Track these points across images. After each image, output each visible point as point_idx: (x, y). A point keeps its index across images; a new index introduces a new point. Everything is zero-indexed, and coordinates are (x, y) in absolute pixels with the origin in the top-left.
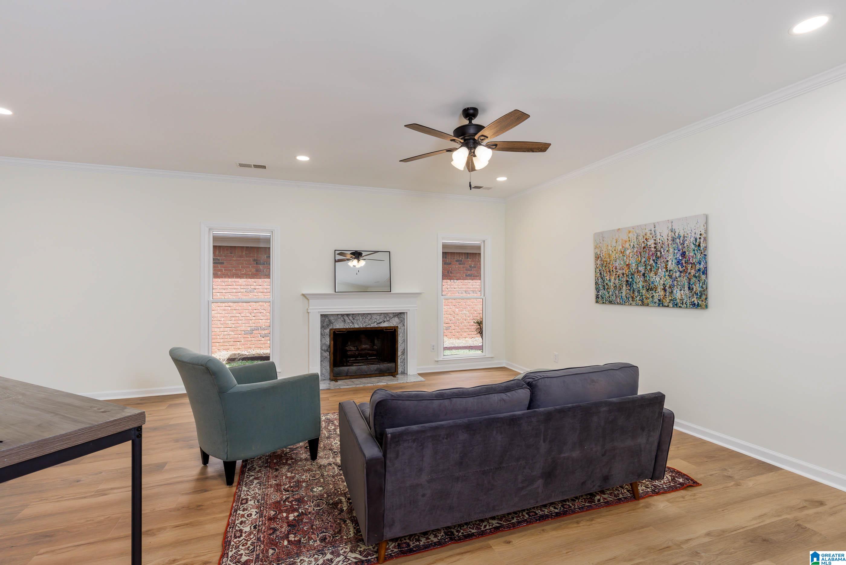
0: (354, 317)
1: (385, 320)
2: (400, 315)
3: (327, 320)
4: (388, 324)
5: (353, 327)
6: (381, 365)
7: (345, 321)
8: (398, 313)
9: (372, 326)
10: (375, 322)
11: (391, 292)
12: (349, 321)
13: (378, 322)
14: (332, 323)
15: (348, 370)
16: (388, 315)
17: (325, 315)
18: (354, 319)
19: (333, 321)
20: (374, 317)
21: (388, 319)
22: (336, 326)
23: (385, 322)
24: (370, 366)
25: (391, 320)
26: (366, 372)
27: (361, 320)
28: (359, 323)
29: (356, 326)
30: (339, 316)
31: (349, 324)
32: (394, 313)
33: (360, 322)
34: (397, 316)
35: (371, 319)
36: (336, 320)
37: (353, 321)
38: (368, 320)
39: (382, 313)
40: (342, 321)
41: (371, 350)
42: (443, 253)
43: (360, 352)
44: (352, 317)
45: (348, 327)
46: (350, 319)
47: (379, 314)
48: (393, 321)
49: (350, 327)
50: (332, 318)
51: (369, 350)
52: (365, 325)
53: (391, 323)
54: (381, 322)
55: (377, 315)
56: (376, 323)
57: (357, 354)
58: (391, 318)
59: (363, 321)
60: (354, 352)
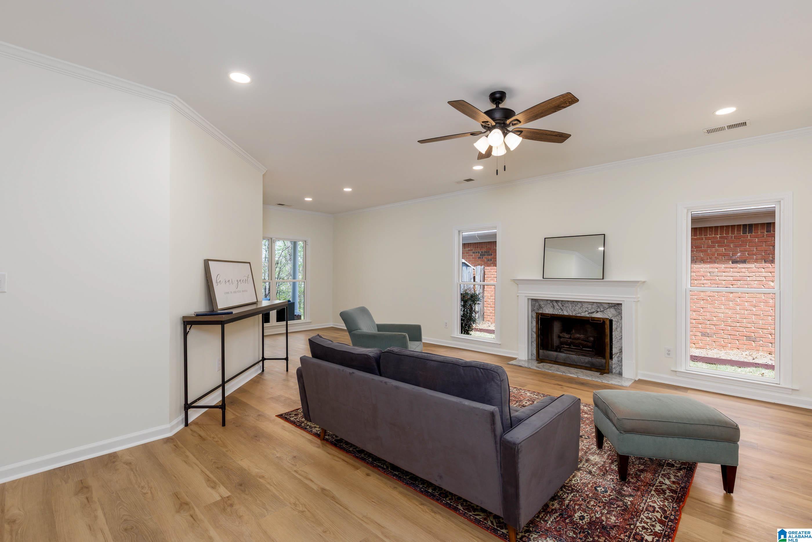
0: (563, 304)
1: (599, 310)
2: (617, 306)
3: (537, 304)
4: (601, 315)
5: (563, 314)
6: (593, 358)
7: (554, 307)
8: (615, 303)
9: (583, 315)
10: (586, 311)
11: (603, 279)
12: (558, 307)
13: (590, 311)
14: (541, 308)
15: (557, 355)
16: (602, 305)
17: (536, 299)
18: (563, 306)
19: (542, 306)
20: (585, 305)
21: (602, 309)
22: (546, 311)
23: (597, 312)
24: (580, 356)
25: (605, 311)
26: (576, 363)
27: (570, 307)
28: (568, 310)
29: (566, 313)
30: (548, 301)
31: (558, 310)
32: (609, 303)
33: (570, 310)
34: (614, 307)
35: (581, 307)
36: (546, 305)
37: (562, 307)
38: (578, 308)
39: (594, 302)
40: (551, 306)
41: (585, 341)
42: (692, 228)
43: (573, 341)
44: (561, 304)
45: (557, 313)
46: (559, 306)
47: (591, 303)
48: (609, 312)
49: (559, 313)
50: (542, 303)
51: (583, 340)
52: (575, 313)
53: (605, 314)
54: (594, 312)
55: (588, 304)
56: (587, 313)
57: (569, 342)
58: (605, 309)
59: (572, 309)
60: (567, 339)
